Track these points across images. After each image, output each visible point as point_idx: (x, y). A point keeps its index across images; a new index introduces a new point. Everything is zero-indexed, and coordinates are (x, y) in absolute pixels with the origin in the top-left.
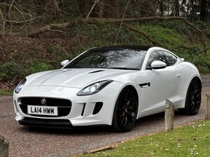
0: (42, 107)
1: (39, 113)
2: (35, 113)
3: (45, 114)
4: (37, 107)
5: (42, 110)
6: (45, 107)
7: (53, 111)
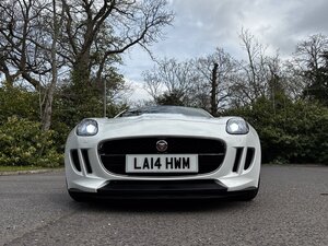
0: (163, 157)
1: (155, 169)
2: (146, 170)
3: (169, 170)
4: (149, 157)
5: (163, 162)
6: (170, 156)
7: (187, 163)
